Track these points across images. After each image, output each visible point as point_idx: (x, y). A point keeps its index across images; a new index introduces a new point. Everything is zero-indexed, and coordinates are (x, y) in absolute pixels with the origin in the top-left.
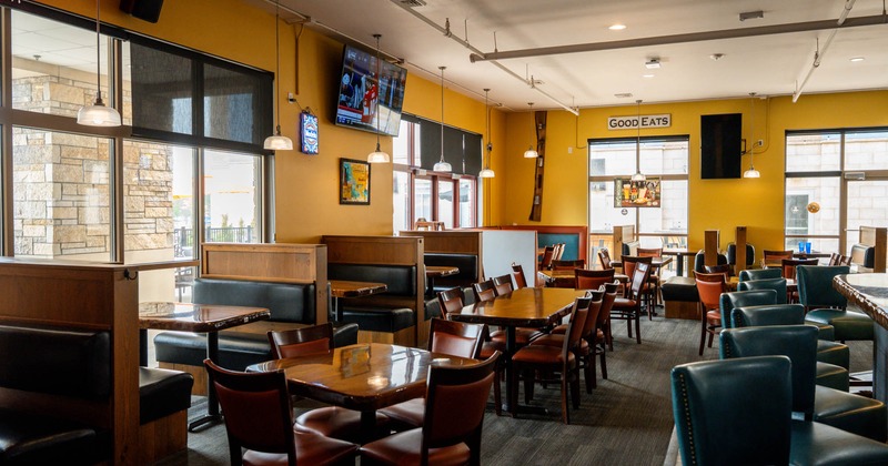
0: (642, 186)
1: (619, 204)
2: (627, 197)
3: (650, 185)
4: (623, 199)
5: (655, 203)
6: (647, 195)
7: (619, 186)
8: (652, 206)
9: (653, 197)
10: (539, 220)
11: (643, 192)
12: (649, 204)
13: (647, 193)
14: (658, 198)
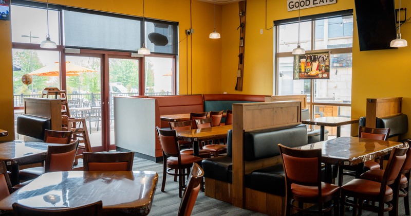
0: (315, 60)
1: (297, 76)
2: (303, 70)
3: (321, 59)
4: (300, 72)
5: (325, 75)
6: (319, 68)
7: (297, 61)
8: (323, 78)
9: (324, 69)
10: (241, 90)
11: (315, 65)
12: (320, 76)
13: (318, 66)
14: (327, 71)
